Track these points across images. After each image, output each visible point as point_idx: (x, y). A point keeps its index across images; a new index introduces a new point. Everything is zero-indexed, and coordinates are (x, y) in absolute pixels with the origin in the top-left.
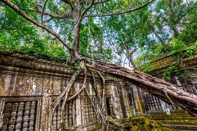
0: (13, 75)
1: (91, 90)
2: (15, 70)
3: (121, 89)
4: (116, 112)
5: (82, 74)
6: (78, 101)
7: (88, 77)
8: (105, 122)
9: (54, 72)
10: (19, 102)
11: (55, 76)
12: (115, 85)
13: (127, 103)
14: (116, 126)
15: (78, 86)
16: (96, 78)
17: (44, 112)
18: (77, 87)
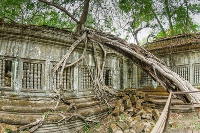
0: (27, 43)
1: (90, 60)
2: (28, 39)
3: (122, 63)
4: (113, 83)
5: (82, 44)
6: (76, 70)
7: (88, 47)
8: (101, 90)
9: (56, 40)
10: (31, 64)
11: (56, 44)
12: (117, 60)
13: (125, 77)
14: (111, 94)
15: (78, 56)
16: (97, 50)
17: (46, 74)
18: (76, 56)
